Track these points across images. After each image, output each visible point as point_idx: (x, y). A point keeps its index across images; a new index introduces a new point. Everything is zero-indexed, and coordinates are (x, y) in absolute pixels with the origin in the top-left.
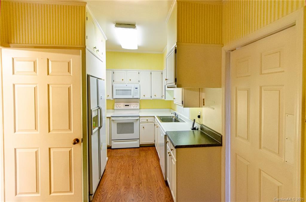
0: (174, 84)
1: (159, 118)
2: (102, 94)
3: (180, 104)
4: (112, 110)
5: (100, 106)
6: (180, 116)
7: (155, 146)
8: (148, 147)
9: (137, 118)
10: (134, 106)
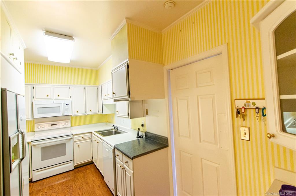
0: (128, 97)
1: (98, 133)
2: (22, 114)
3: (126, 116)
4: (30, 133)
5: (21, 129)
6: (120, 127)
7: (93, 163)
8: (85, 167)
9: (70, 137)
10: (63, 124)
